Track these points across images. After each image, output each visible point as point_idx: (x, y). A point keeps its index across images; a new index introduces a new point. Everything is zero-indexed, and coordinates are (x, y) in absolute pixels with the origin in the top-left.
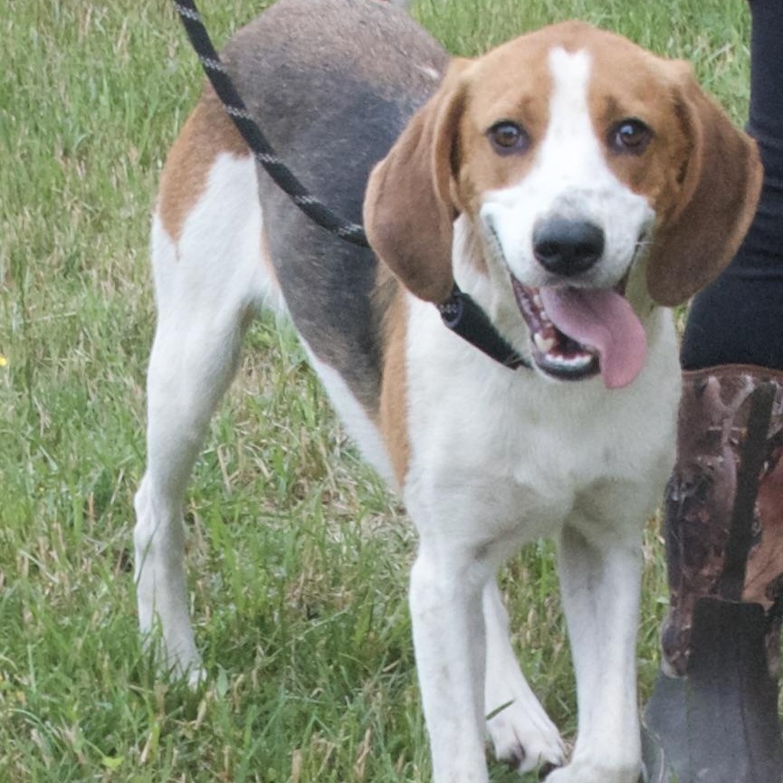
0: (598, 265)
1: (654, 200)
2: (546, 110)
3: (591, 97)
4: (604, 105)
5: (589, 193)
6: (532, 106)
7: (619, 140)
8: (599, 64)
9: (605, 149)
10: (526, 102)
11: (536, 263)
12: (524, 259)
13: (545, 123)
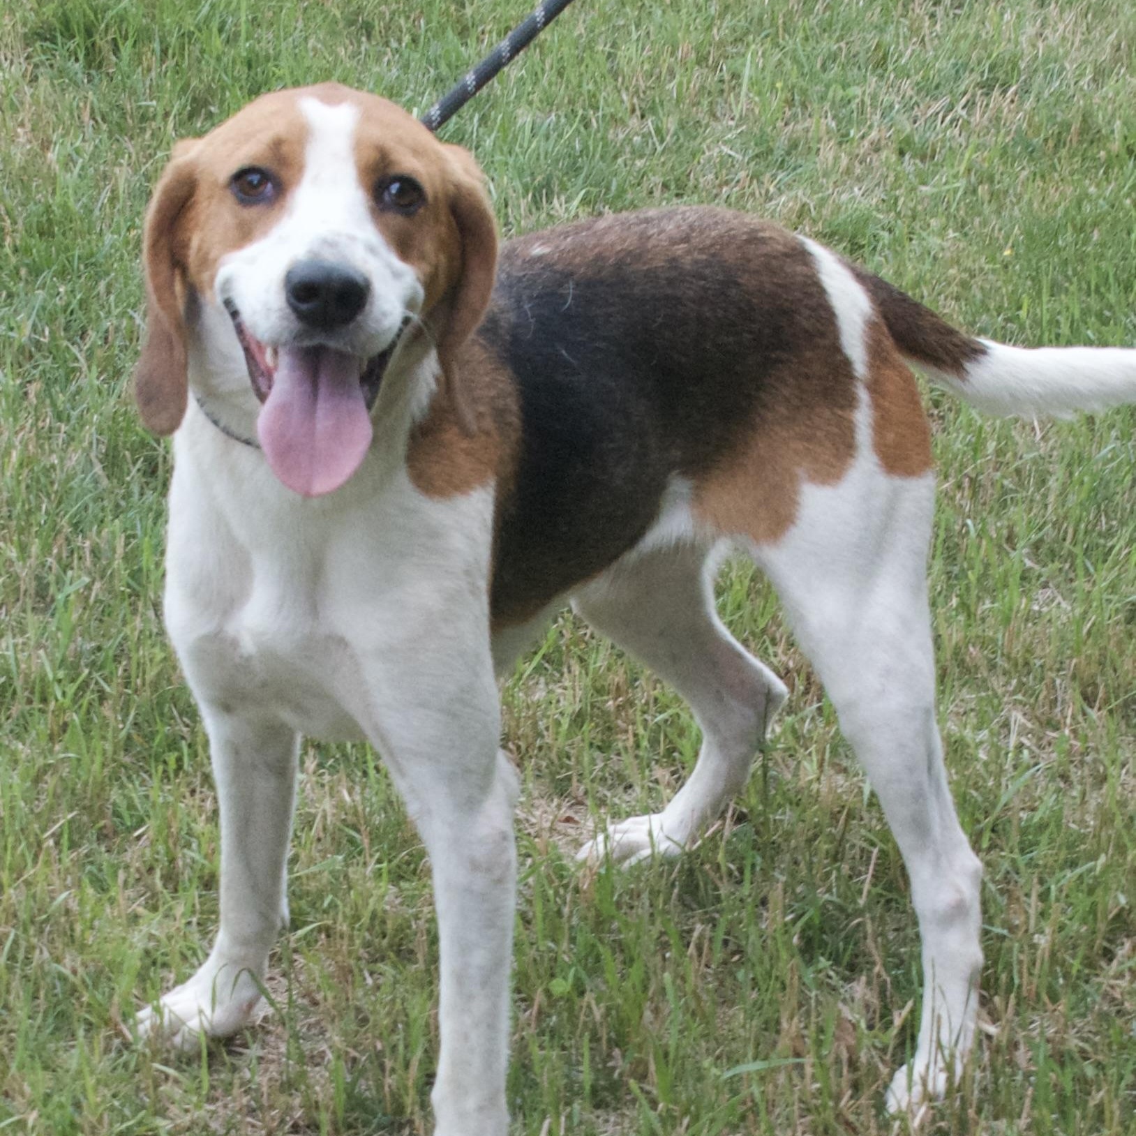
1: (423, 278)
2: (301, 154)
3: (358, 146)
4: (373, 155)
6: (285, 149)
7: (387, 198)
8: (367, 117)
9: (371, 203)
10: (277, 144)
11: (288, 311)
12: (269, 309)
13: (301, 168)
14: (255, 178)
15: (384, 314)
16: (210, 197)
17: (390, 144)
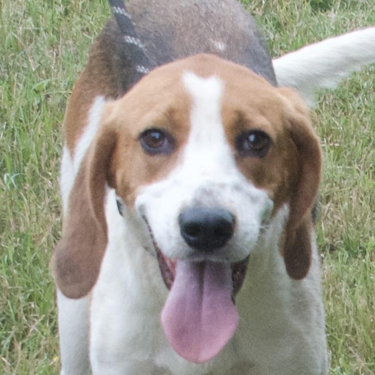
0: (230, 242)
1: (272, 194)
2: (188, 120)
3: (224, 111)
4: (234, 116)
5: (223, 186)
6: (177, 117)
7: (246, 145)
8: (229, 88)
9: (235, 152)
10: (171, 112)
11: (182, 240)
12: (170, 237)
13: (187, 130)
14: (157, 135)
15: (246, 234)
16: (127, 145)
17: (245, 108)
